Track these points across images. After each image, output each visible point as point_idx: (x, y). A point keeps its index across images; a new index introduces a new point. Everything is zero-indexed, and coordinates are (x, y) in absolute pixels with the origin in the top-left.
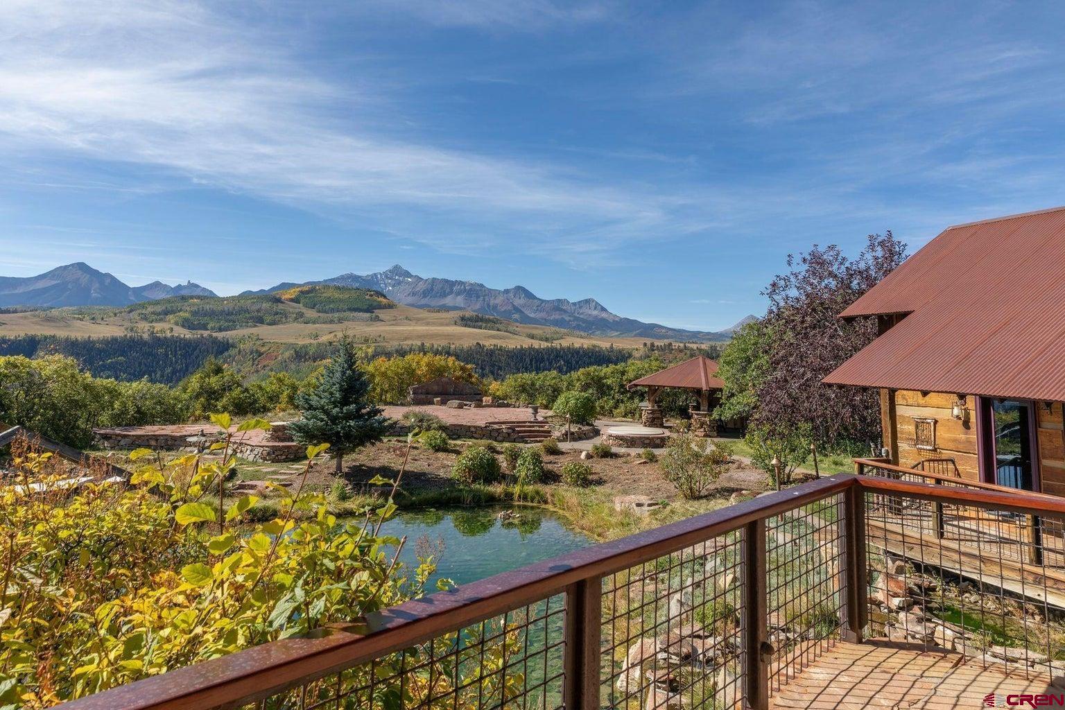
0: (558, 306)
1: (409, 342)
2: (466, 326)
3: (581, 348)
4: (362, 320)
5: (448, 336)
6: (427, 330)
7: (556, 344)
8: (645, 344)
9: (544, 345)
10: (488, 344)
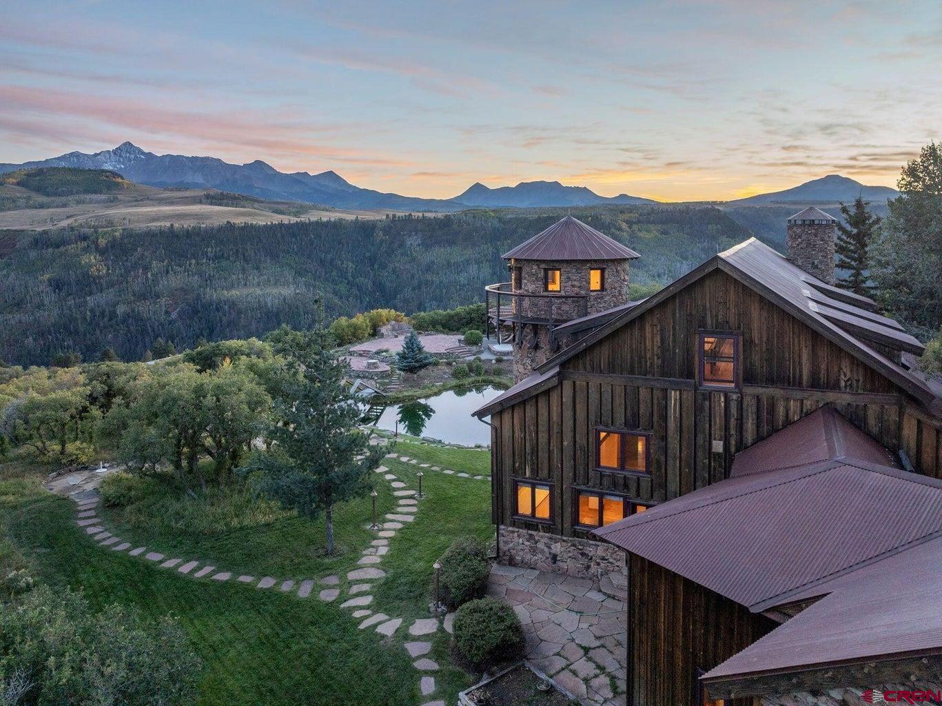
0: (300, 179)
1: (158, 224)
2: (211, 204)
3: (329, 222)
4: (98, 202)
5: (196, 216)
6: (173, 210)
7: (304, 218)
8: (387, 216)
9: (294, 220)
10: (239, 221)
